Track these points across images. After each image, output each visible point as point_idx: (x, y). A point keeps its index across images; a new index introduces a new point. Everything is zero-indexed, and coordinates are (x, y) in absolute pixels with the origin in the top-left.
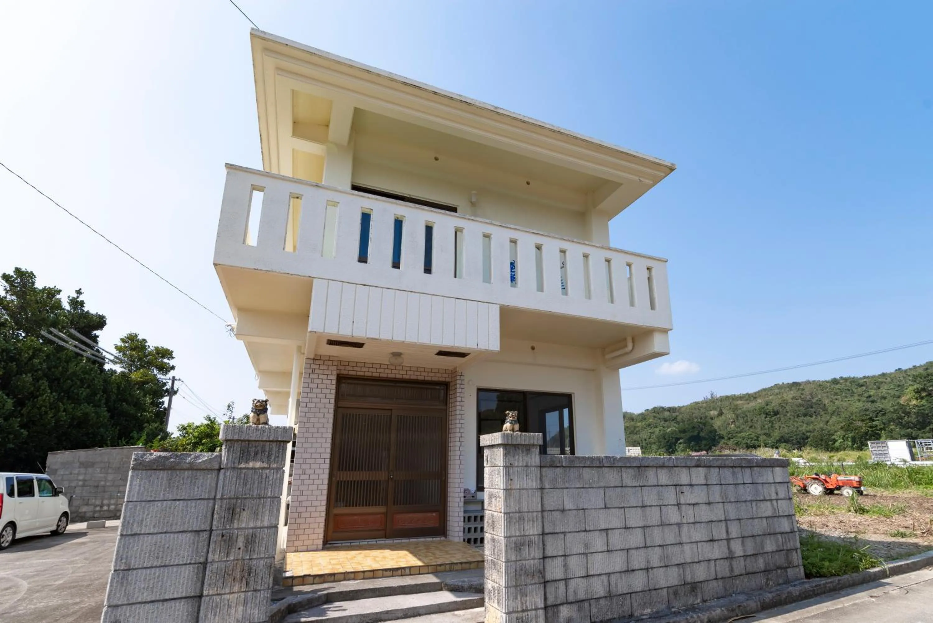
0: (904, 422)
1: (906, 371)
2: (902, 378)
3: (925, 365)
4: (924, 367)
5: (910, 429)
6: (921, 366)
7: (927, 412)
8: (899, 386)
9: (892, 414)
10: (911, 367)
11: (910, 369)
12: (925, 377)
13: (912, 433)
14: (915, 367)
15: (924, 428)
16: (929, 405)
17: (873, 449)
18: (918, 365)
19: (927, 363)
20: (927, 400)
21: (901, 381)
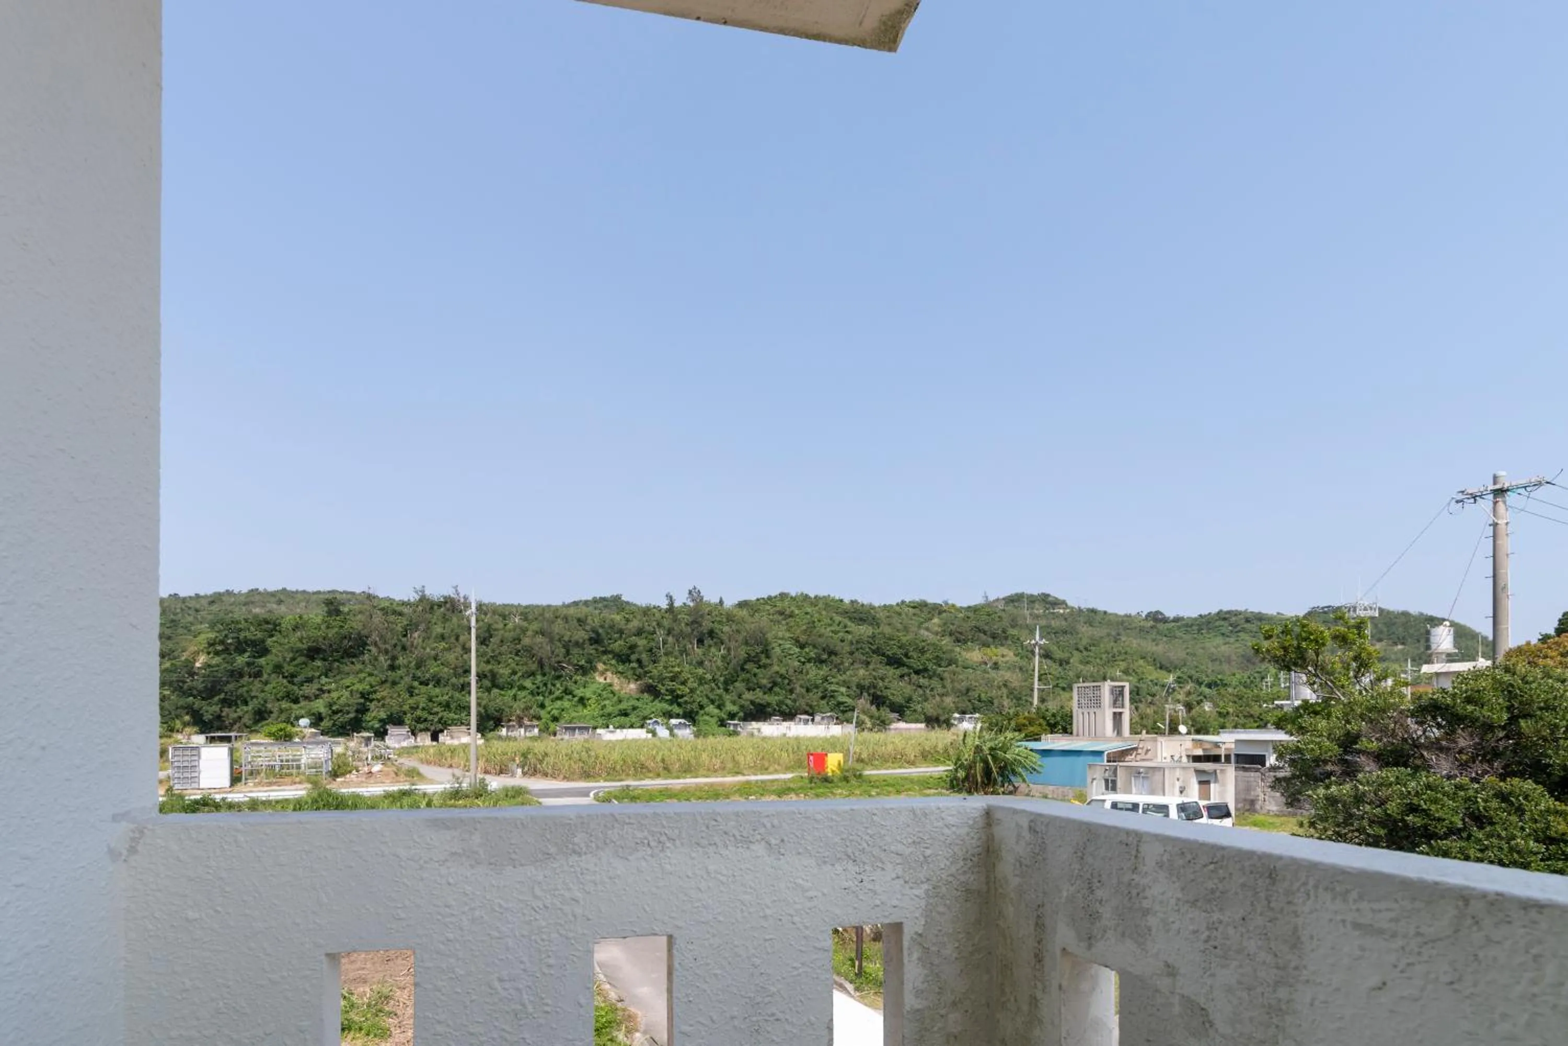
0: (185, 687)
1: (184, 600)
2: (178, 610)
3: (211, 596)
4: (210, 599)
5: (191, 698)
6: (206, 597)
7: (220, 675)
8: (173, 621)
9: (171, 674)
10: (193, 595)
11: (190, 597)
12: (228, 625)
13: (194, 703)
14: (198, 596)
15: (212, 697)
16: (226, 665)
17: (176, 759)
18: (202, 594)
19: (215, 593)
20: (224, 659)
21: (175, 614)
